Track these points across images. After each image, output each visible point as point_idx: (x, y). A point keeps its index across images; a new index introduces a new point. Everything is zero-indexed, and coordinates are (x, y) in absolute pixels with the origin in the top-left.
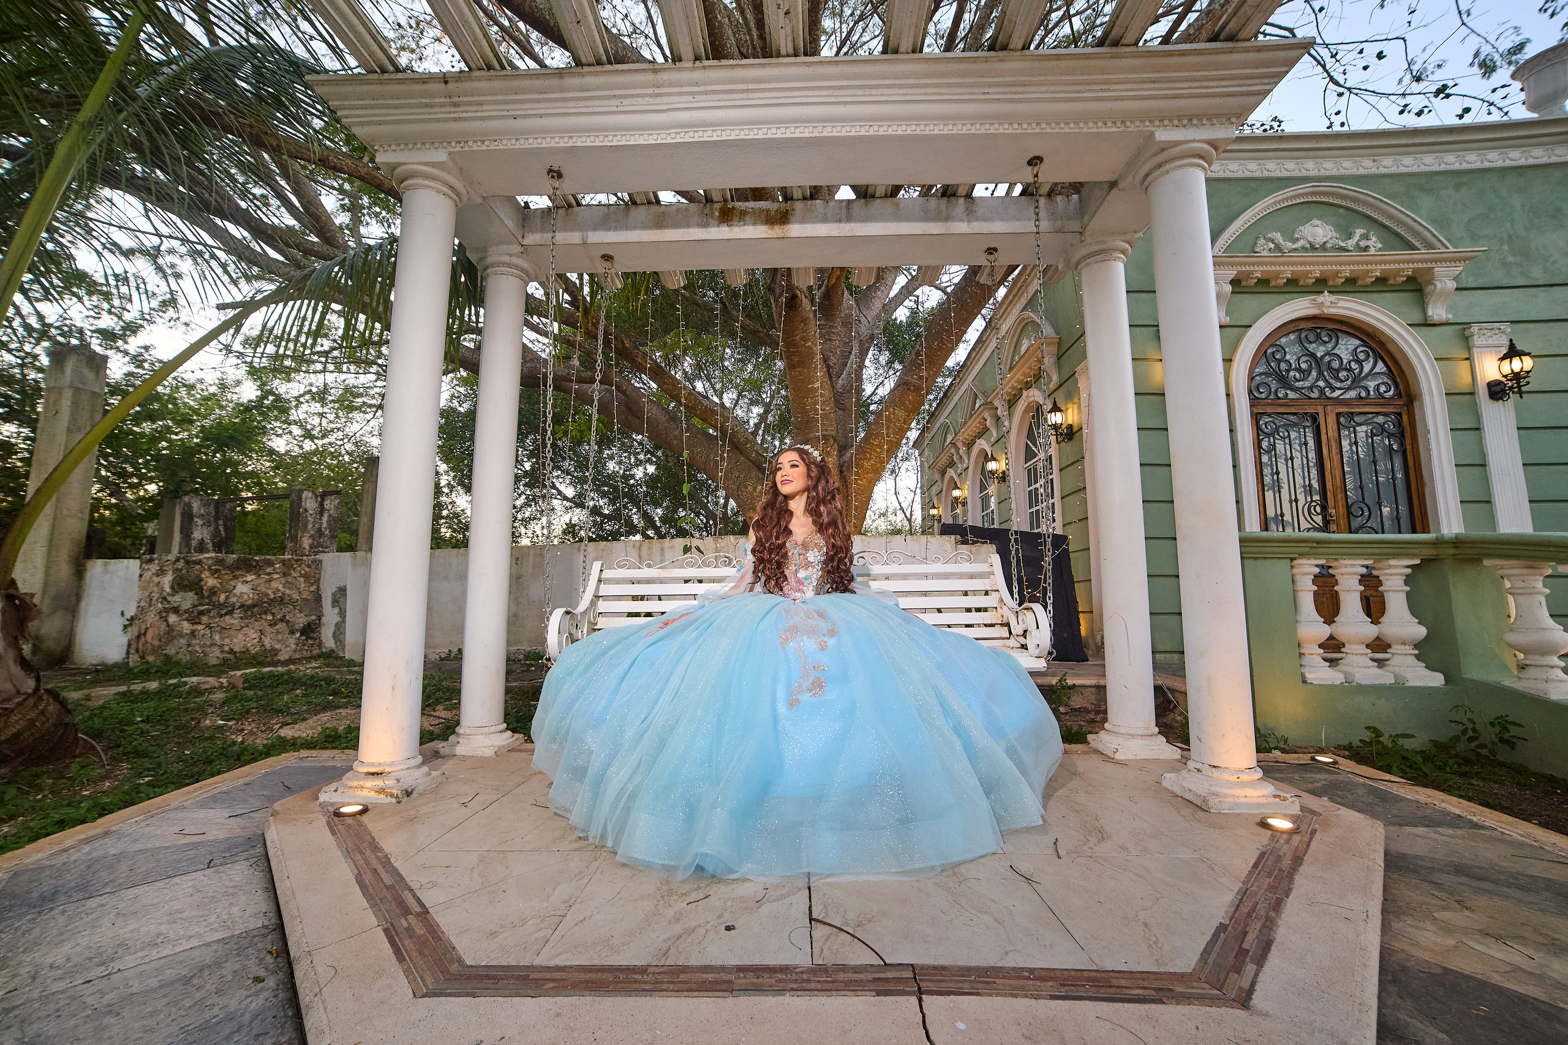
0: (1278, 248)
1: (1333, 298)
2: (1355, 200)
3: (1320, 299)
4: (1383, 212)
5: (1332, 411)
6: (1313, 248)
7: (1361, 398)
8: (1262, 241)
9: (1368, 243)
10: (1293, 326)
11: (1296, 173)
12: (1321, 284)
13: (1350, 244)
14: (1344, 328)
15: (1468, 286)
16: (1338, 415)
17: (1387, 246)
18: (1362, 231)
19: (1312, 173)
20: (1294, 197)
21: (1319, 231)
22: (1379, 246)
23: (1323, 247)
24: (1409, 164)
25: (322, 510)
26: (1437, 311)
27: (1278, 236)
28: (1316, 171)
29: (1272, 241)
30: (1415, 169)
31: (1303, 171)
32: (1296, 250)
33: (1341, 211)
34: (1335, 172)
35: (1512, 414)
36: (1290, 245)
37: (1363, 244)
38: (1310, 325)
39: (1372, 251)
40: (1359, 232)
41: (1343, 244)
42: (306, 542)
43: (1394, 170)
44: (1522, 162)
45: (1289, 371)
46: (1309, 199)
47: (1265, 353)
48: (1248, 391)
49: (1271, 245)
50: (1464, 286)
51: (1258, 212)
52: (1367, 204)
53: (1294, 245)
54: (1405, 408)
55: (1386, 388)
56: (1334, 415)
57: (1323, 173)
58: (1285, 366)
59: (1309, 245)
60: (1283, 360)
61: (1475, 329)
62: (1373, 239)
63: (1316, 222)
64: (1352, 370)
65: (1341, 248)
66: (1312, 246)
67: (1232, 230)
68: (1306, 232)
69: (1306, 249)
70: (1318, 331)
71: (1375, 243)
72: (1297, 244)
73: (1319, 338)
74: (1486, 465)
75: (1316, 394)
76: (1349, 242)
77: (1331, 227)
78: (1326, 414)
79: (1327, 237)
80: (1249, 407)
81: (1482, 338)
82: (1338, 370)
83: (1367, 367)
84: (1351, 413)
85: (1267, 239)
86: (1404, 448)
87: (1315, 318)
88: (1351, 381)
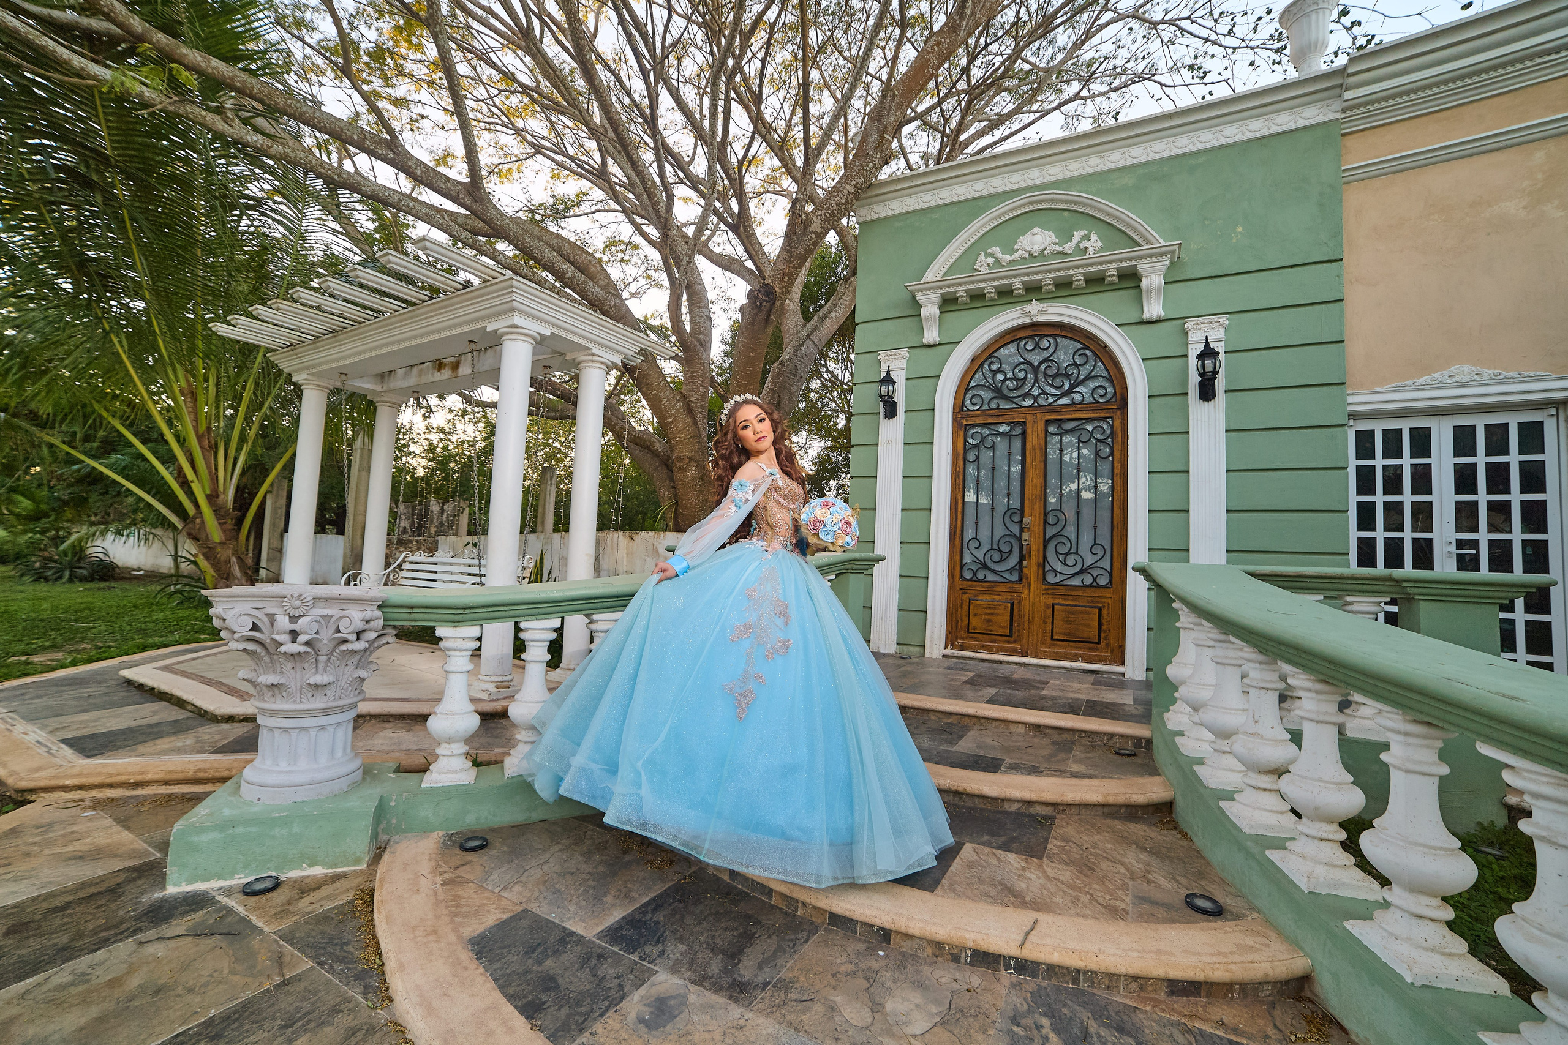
0: (998, 262)
1: (1041, 306)
2: (1075, 203)
3: (1028, 308)
4: (1100, 210)
5: (1042, 418)
6: (1031, 258)
7: (1074, 404)
8: (982, 256)
9: (1088, 244)
10: (1011, 336)
11: (1022, 185)
12: (1034, 290)
13: (1069, 247)
14: (1063, 333)
15: (1194, 277)
16: (1048, 423)
17: (1107, 242)
18: (1082, 232)
19: (1037, 182)
20: (1011, 210)
21: (1038, 238)
22: (1100, 244)
23: (1042, 255)
25: (443, 511)
26: (1153, 309)
27: (996, 250)
29: (992, 255)
30: (1144, 159)
32: (1014, 261)
33: (1065, 214)
34: (1061, 176)
35: (1222, 416)
36: (1008, 258)
37: (1082, 245)
38: (1028, 333)
39: (1091, 250)
40: (1077, 235)
41: (1059, 249)
42: (433, 530)
44: (1265, 132)
45: (1003, 381)
46: (1032, 208)
47: (981, 365)
48: (954, 404)
49: (991, 260)
50: (1188, 277)
51: (977, 231)
52: (1084, 205)
53: (1013, 257)
54: (1119, 412)
55: (1102, 392)
56: (1043, 423)
57: (1049, 179)
58: (1000, 377)
59: (1027, 255)
60: (999, 371)
61: (1190, 324)
62: (1094, 237)
63: (1036, 230)
64: (1068, 376)
65: (1059, 253)
66: (1030, 255)
67: (949, 252)
68: (1025, 242)
69: (1025, 258)
70: (1037, 339)
71: (1094, 243)
72: (1016, 256)
73: (1037, 345)
74: (1188, 472)
75: (1029, 402)
76: (1067, 246)
77: (1051, 233)
78: (1034, 422)
79: (1047, 244)
80: (955, 420)
81: (1198, 333)
82: (1054, 377)
83: (1084, 372)
84: (1060, 420)
85: (987, 255)
86: (1112, 454)
87: (1033, 325)
88: (1066, 387)
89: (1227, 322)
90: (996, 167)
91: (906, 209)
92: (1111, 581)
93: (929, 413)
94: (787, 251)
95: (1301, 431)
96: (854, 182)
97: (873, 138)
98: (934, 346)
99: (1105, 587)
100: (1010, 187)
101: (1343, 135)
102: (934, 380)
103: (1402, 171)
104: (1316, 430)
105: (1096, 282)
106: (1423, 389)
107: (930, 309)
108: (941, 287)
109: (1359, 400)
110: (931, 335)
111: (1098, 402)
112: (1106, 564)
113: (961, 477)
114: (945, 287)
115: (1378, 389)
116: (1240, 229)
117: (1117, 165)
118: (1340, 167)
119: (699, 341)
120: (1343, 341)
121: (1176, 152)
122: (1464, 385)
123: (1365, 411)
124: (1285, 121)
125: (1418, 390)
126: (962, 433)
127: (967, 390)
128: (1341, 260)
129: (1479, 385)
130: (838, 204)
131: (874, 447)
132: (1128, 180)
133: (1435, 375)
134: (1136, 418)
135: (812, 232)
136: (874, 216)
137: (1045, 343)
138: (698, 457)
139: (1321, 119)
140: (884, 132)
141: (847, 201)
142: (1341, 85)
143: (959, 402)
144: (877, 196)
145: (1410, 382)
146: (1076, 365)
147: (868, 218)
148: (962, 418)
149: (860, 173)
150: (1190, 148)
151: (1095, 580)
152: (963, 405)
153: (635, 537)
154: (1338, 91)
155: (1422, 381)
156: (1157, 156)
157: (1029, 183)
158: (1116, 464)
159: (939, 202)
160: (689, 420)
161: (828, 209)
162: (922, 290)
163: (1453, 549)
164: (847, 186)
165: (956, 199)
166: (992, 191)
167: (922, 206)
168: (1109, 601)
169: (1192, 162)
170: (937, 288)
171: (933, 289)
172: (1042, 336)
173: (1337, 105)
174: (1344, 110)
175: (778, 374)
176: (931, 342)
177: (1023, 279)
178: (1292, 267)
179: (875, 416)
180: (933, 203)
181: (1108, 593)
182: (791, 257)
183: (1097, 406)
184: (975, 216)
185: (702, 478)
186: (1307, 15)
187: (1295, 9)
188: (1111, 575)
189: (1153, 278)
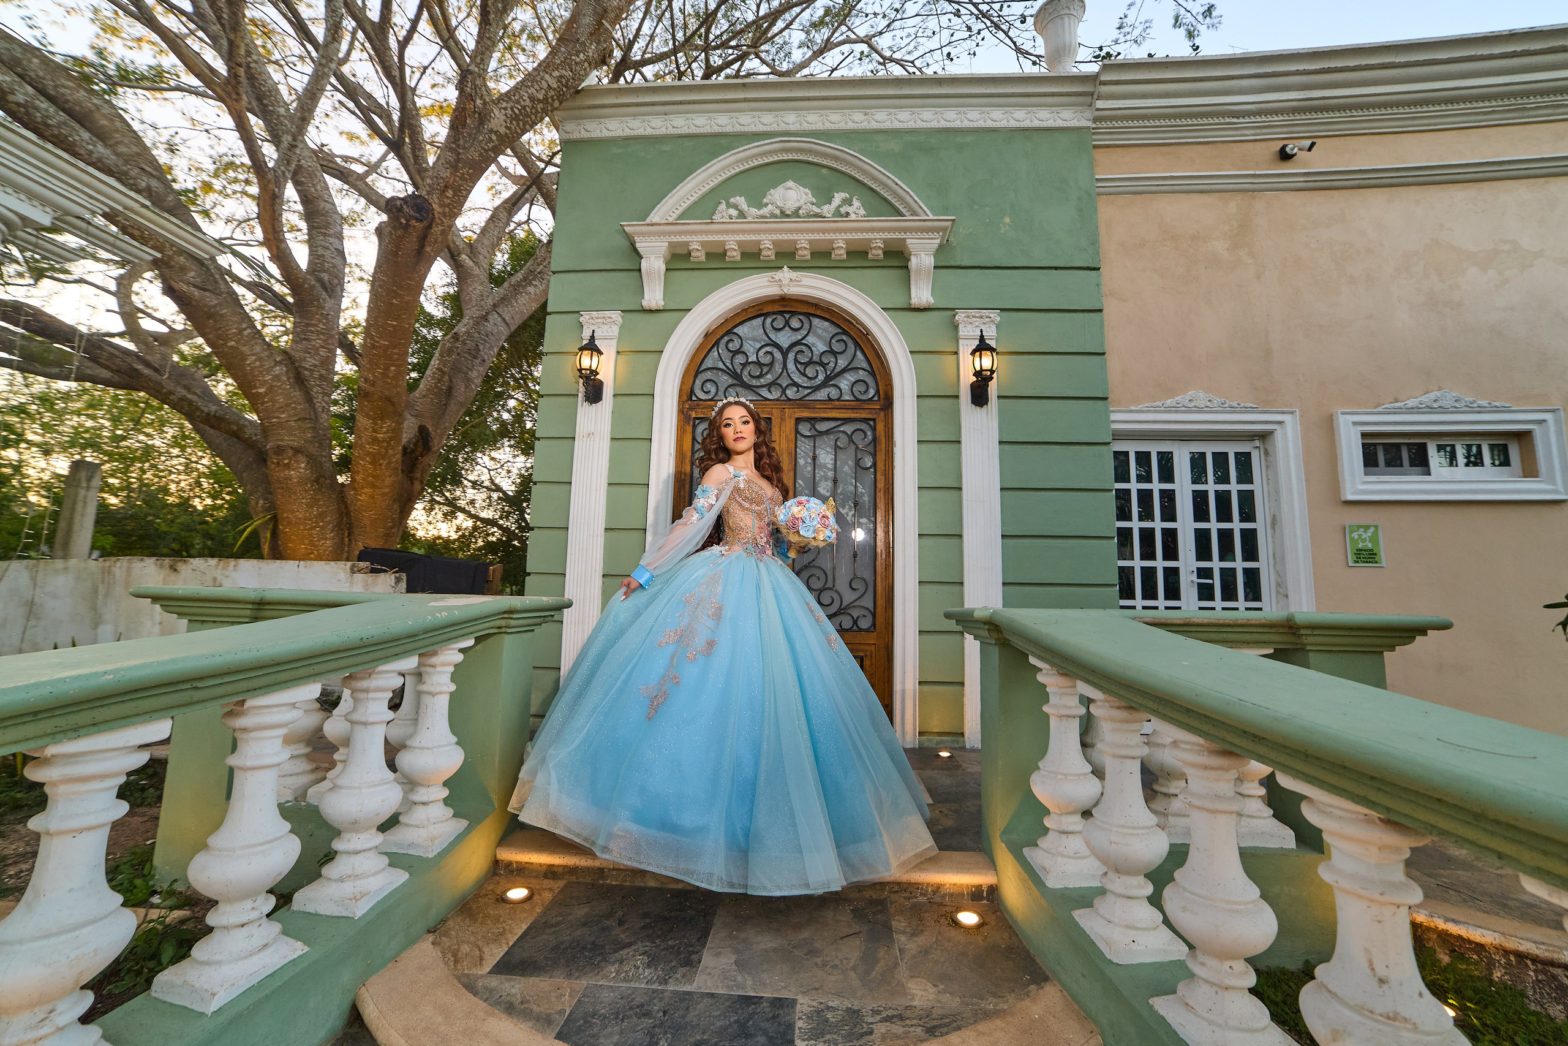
0: (742, 214)
1: (794, 275)
2: (836, 159)
3: (778, 275)
4: (865, 173)
5: (791, 414)
6: (783, 214)
7: (830, 400)
8: (723, 206)
9: (850, 209)
10: (757, 310)
11: (774, 128)
12: (786, 256)
13: (827, 210)
14: (818, 313)
15: (963, 264)
16: (799, 421)
17: (871, 211)
18: (844, 195)
19: (792, 128)
20: (762, 155)
21: (792, 194)
22: (862, 212)
23: (796, 213)
24: (905, 118)
26: (922, 294)
27: (741, 201)
28: (797, 125)
29: (736, 207)
31: (783, 125)
32: (763, 217)
33: (824, 171)
34: (819, 126)
35: (995, 424)
36: (754, 211)
37: (843, 210)
38: (777, 308)
39: (853, 217)
40: (838, 198)
41: (818, 210)
43: (888, 125)
45: (744, 365)
46: (785, 157)
47: (717, 343)
48: (681, 390)
49: (733, 212)
50: (958, 264)
51: (717, 172)
52: (848, 163)
53: (761, 212)
54: (882, 413)
55: (862, 388)
56: (793, 422)
57: (806, 127)
58: (740, 359)
59: (778, 212)
60: (739, 352)
61: (960, 316)
62: (856, 203)
63: (790, 184)
64: (824, 365)
65: (816, 215)
66: (782, 212)
67: (681, 193)
68: (776, 196)
69: (775, 216)
70: (787, 316)
71: (856, 209)
72: (765, 211)
73: (787, 323)
74: (960, 489)
75: (776, 394)
76: (826, 208)
77: (807, 190)
78: (782, 419)
79: (802, 202)
80: (681, 411)
81: (969, 327)
82: (807, 364)
83: (842, 363)
84: (814, 419)
85: (729, 205)
86: (874, 465)
87: (783, 299)
88: (821, 377)
89: (998, 319)
90: (745, 100)
91: (628, 132)
92: (874, 624)
93: (647, 399)
94: (451, 149)
95: (1071, 447)
96: (556, 74)
97: (587, 20)
98: (658, 311)
99: (867, 630)
100: (760, 128)
101: (1095, 147)
102: (654, 356)
103: (1141, 193)
104: (1084, 447)
105: (858, 255)
106: (1170, 412)
107: (654, 263)
108: (670, 233)
109: (1121, 418)
110: (653, 296)
111: (858, 400)
112: (868, 602)
113: (687, 487)
114: (675, 233)
115: (1133, 408)
116: (1007, 220)
117: (882, 126)
118: (1093, 175)
119: (320, 281)
120: (1103, 354)
121: (943, 124)
122: (1200, 411)
123: (1124, 430)
124: (1044, 117)
125: (1166, 412)
126: (689, 429)
127: (697, 373)
128: (1099, 269)
129: (1212, 412)
130: (532, 99)
131: (570, 441)
132: (894, 146)
133: (1179, 398)
134: (903, 421)
135: (491, 131)
136: (584, 135)
137: (795, 323)
138: (313, 449)
139: (1075, 123)
140: (603, 17)
141: (546, 99)
142: (1092, 94)
143: (688, 387)
144: (589, 107)
145: (1159, 403)
146: (834, 354)
147: (575, 136)
148: (691, 409)
149: (567, 63)
150: (957, 124)
151: (855, 622)
152: (692, 392)
153: (181, 566)
154: (1088, 99)
155: (1169, 402)
156: (925, 125)
157: (783, 127)
158: (879, 477)
159: (671, 131)
160: (297, 394)
161: (518, 102)
162: (643, 234)
163: (1194, 577)
164: (547, 77)
165: (694, 130)
166: (738, 128)
167: (649, 132)
168: (873, 648)
169: (959, 139)
170: (664, 234)
171: (660, 234)
172: (793, 313)
173: (1089, 114)
174: (1095, 120)
175: (450, 351)
176: (654, 307)
177: (775, 237)
178: (1056, 268)
179: (571, 399)
180: (663, 131)
181: (871, 638)
182: (458, 160)
183: (858, 403)
184: (714, 154)
185: (317, 481)
186: (1061, 17)
187: (1050, 8)
188: (874, 615)
189: (922, 259)
